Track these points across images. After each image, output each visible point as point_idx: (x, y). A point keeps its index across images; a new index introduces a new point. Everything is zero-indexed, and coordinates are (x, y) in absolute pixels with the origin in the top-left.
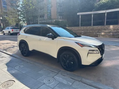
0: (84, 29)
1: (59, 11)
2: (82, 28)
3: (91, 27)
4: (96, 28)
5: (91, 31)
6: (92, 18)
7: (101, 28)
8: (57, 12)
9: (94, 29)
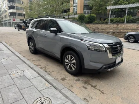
0: (114, 27)
1: (87, 5)
2: (112, 26)
3: (123, 26)
4: (130, 27)
5: (122, 31)
6: (127, 13)
7: (137, 26)
8: (84, 5)
9: (127, 28)
